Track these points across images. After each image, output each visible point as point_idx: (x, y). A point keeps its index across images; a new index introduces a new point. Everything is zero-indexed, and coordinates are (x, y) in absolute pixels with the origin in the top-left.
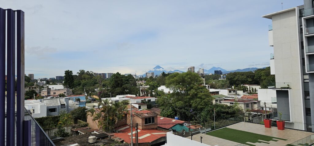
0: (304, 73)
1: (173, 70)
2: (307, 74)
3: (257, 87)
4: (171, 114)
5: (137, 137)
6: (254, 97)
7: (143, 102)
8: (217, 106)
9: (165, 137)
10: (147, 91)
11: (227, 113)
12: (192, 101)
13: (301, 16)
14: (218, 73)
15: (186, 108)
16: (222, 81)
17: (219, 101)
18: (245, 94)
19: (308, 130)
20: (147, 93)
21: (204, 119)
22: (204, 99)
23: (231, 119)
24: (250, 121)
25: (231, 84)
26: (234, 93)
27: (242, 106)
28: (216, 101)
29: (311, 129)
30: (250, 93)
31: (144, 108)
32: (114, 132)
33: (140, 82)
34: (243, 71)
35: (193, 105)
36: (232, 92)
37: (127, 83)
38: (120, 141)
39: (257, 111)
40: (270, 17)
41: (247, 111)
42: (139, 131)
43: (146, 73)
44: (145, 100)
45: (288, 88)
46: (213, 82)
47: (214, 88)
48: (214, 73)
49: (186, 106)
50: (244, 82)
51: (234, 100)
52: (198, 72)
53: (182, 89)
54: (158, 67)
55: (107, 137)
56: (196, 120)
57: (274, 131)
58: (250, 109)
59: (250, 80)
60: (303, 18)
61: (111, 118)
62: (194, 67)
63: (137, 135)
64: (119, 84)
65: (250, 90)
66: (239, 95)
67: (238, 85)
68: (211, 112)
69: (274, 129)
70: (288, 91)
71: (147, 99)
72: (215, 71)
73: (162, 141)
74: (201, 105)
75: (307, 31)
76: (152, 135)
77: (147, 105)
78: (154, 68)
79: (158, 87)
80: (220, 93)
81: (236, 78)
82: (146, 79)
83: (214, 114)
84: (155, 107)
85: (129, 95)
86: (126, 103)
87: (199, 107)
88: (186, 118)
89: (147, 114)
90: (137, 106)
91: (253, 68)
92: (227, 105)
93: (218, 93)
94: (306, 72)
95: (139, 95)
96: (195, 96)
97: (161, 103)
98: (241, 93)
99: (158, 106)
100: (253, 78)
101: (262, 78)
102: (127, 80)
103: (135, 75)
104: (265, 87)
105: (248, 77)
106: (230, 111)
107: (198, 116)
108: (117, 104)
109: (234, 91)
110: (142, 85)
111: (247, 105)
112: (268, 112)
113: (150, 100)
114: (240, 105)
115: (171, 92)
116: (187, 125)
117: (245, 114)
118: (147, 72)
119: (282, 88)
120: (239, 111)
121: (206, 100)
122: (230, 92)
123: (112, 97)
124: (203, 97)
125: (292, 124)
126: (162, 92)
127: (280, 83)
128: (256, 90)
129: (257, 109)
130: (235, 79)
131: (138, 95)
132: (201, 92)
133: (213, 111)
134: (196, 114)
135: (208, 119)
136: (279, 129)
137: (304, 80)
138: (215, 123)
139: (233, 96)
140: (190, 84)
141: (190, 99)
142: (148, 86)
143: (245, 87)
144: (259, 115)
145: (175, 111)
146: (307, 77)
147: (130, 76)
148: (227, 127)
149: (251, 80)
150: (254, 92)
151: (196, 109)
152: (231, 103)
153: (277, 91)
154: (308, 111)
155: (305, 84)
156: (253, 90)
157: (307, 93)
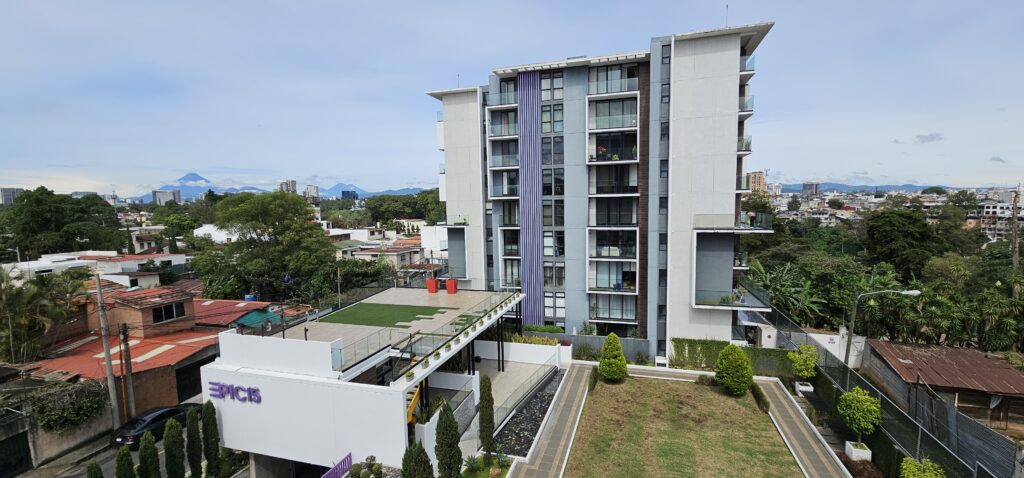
0: (486, 201)
1: (238, 187)
2: (490, 201)
3: (421, 224)
4: (233, 291)
5: (128, 358)
6: (414, 241)
7: (146, 270)
8: (344, 263)
9: (215, 346)
10: (159, 240)
11: (365, 275)
12: (288, 257)
13: (484, 104)
14: (349, 196)
15: (273, 273)
16: (359, 212)
17: (349, 253)
18: (401, 236)
19: (490, 289)
20: (157, 243)
21: (316, 294)
22: (316, 251)
23: (373, 284)
24: (407, 286)
25: (375, 218)
26: (381, 236)
27: (393, 260)
28: (345, 252)
29: (493, 286)
30: (409, 235)
31: (151, 283)
32: (39, 359)
33: (133, 216)
34: (397, 194)
35: (292, 265)
36: (376, 233)
37: (80, 219)
38: (65, 378)
39: (419, 267)
40: (440, 96)
41: (403, 267)
42: (132, 343)
43: (154, 193)
44: (152, 262)
45: (464, 224)
46: (339, 215)
47: (339, 227)
48: (340, 196)
49: (274, 269)
50: (400, 215)
52: (305, 193)
53: (263, 232)
54: (194, 177)
55: (16, 374)
56: (299, 296)
57: (442, 298)
58: (408, 263)
59: (408, 210)
60: (486, 108)
61: (24, 321)
62: (294, 182)
63: (126, 355)
64: (47, 221)
65: (408, 230)
66: (389, 239)
67: (388, 219)
68: (332, 276)
69: (443, 293)
70: (463, 229)
71: (158, 260)
72: (343, 192)
73: (210, 354)
74: (310, 263)
75: (493, 131)
76: (179, 345)
77: (160, 275)
78: (179, 180)
79: (194, 228)
80: (352, 237)
82: (152, 208)
83: (339, 280)
84: (188, 277)
85: (90, 253)
86: (81, 274)
87: (306, 267)
88: (273, 294)
89: (160, 296)
90: (125, 281)
91: (414, 189)
92: (364, 261)
93: (347, 236)
94: (490, 198)
95: (132, 251)
96: (296, 244)
97: (204, 267)
98: (392, 234)
99: (196, 276)
100: (413, 208)
102: (82, 211)
103: (115, 198)
104: (432, 223)
105: (405, 204)
106: (370, 270)
107: (303, 287)
108: (43, 279)
109: (380, 232)
110: (140, 224)
111: (402, 258)
112: (437, 266)
113: (169, 262)
114: (391, 258)
115: (234, 238)
116: (276, 308)
117: (399, 274)
118: (157, 189)
119: (456, 224)
120: (390, 270)
121: (321, 253)
122: (372, 233)
123: (23, 259)
124: (313, 247)
125: (470, 281)
126: (207, 241)
127: (453, 218)
128: (418, 230)
129: (418, 263)
130: (382, 209)
131: (125, 250)
132: (310, 236)
133: (335, 274)
134: (298, 284)
135: (326, 290)
136: (449, 293)
137: (487, 210)
138: (340, 297)
139: (378, 242)
140: (281, 218)
141: (285, 252)
142: (161, 227)
143: (399, 223)
144: (422, 274)
145: (246, 282)
146: (490, 206)
147: (93, 201)
148: (363, 301)
149: (410, 211)
150: (414, 233)
151: (297, 273)
152: (373, 256)
153: (449, 230)
154: (490, 260)
155: (487, 217)
156: (413, 229)
157: (489, 232)
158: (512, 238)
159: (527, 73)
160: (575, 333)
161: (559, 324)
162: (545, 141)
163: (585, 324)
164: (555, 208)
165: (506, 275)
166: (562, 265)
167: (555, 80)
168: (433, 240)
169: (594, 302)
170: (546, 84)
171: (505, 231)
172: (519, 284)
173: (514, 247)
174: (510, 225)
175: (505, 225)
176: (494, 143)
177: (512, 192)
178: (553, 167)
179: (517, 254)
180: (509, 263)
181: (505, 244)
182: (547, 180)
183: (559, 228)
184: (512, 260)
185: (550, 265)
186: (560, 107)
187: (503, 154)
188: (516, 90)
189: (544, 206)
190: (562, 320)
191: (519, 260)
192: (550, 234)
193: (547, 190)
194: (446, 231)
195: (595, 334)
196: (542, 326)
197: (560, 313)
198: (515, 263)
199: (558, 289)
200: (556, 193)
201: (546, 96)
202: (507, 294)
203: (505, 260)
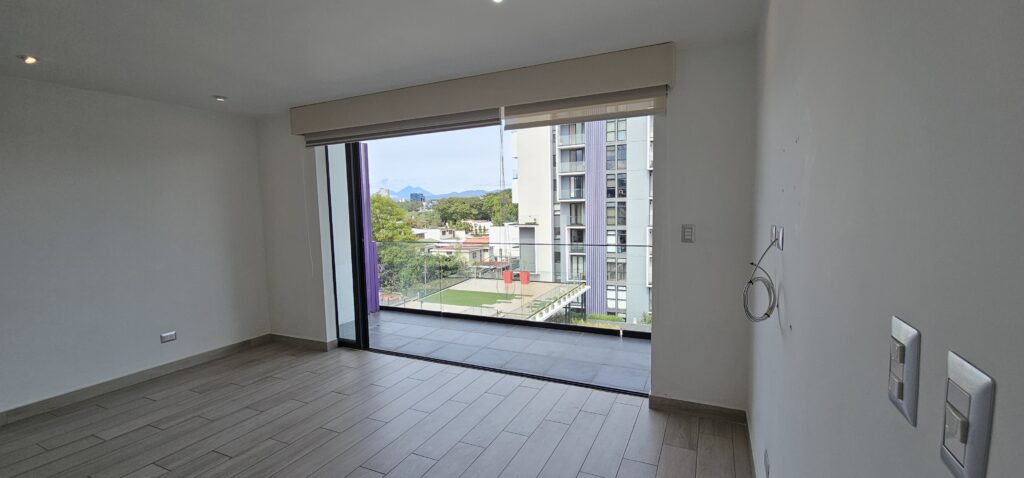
0: (555, 202)
2: (558, 203)
6: (482, 241)
14: (417, 198)
16: (427, 214)
17: (426, 250)
18: (469, 236)
19: (557, 281)
22: (406, 247)
24: (480, 278)
25: (445, 220)
26: (451, 236)
28: (422, 249)
29: (560, 279)
30: (477, 235)
36: (447, 234)
39: (489, 264)
41: (475, 264)
45: (534, 224)
48: (409, 198)
50: (467, 217)
51: (452, 248)
56: (391, 285)
57: (518, 287)
58: (478, 260)
65: (476, 230)
66: (458, 239)
67: (456, 222)
69: (516, 284)
70: (533, 229)
74: (401, 257)
75: (562, 140)
80: (427, 236)
81: (453, 209)
93: (423, 235)
94: (558, 200)
98: (461, 234)
100: (480, 210)
101: (495, 208)
104: (500, 223)
105: (471, 206)
106: (450, 264)
109: (450, 232)
111: (474, 255)
112: (505, 263)
114: (463, 255)
117: (471, 269)
119: (527, 224)
122: (443, 233)
125: (538, 275)
127: (524, 218)
128: (485, 229)
129: (488, 260)
136: (522, 283)
137: (555, 211)
139: (450, 240)
143: (468, 224)
144: (492, 270)
146: (558, 207)
149: (477, 213)
150: (483, 233)
152: (448, 253)
153: (521, 229)
154: (557, 257)
155: (555, 216)
156: (480, 229)
157: (557, 231)
158: (578, 236)
162: (609, 149)
163: (645, 316)
164: (618, 208)
165: (572, 270)
166: (624, 261)
168: (502, 238)
171: (571, 229)
172: (584, 278)
173: (580, 245)
174: (577, 224)
175: (572, 225)
177: (579, 195)
178: (616, 172)
179: (582, 251)
180: (575, 259)
181: (571, 241)
182: (611, 184)
183: (622, 228)
184: (578, 256)
185: (613, 261)
187: (571, 161)
189: (607, 207)
190: (624, 312)
191: (584, 257)
193: (611, 193)
196: (605, 316)
197: (622, 305)
198: (581, 259)
199: (621, 282)
200: (620, 195)
202: (573, 286)
203: (572, 256)
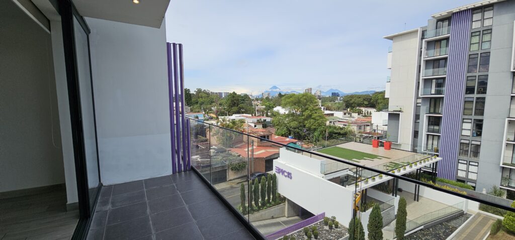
0: (418, 98)
1: (289, 91)
2: (420, 98)
3: (372, 110)
4: (285, 134)
5: (253, 152)
6: (367, 120)
7: (259, 122)
8: (330, 127)
9: (278, 154)
10: (263, 112)
11: (339, 134)
12: (306, 122)
13: (423, 38)
14: (335, 95)
15: (300, 128)
16: (339, 103)
17: (332, 123)
18: (360, 116)
19: (414, 151)
20: (262, 113)
21: (316, 139)
22: (318, 120)
23: (343, 139)
24: (360, 142)
25: (347, 107)
26: (349, 116)
27: (354, 128)
28: (330, 122)
29: (416, 150)
30: (365, 116)
31: (260, 127)
32: (231, 147)
33: (256, 102)
34: (360, 94)
35: (307, 126)
36: (347, 114)
37: (242, 103)
38: (237, 155)
39: (369, 133)
40: (391, 38)
41: (360, 133)
42: (254, 147)
43: (263, 94)
44: (261, 119)
45: (400, 111)
46: (330, 104)
47: (329, 110)
48: (331, 95)
49: (300, 126)
50: (360, 105)
51: (348, 122)
52: (315, 94)
53: (298, 110)
54: (275, 87)
55: (225, 151)
56: (309, 139)
57: (381, 151)
58: (362, 130)
59: (366, 103)
60: (424, 40)
61: (229, 135)
62: (311, 89)
63: (253, 151)
64: (235, 103)
65: (365, 113)
66: (353, 117)
67: (354, 107)
68: (324, 132)
69: (381, 149)
70: (399, 114)
71: (263, 119)
72: (333, 94)
73: (276, 157)
74: (315, 125)
75: (427, 54)
76: (266, 151)
77: (263, 125)
78: (271, 88)
79: (273, 107)
80: (335, 115)
81: (353, 101)
82: (262, 99)
83: (327, 135)
84: (271, 126)
85: (244, 115)
86: (242, 122)
87: (313, 127)
88: (299, 137)
89: (263, 132)
90: (253, 125)
91: (371, 91)
92: (339, 127)
93: (332, 115)
94: (420, 96)
95: (255, 115)
96: (310, 116)
97: (276, 123)
98: (355, 115)
99: (274, 126)
100: (369, 102)
101: (379, 101)
102: (243, 100)
103: (251, 96)
104: (380, 110)
105: (364, 100)
106: (342, 132)
107: (311, 136)
108: (234, 122)
109: (349, 114)
110: (258, 106)
111: (360, 127)
112: (380, 134)
113: (266, 120)
114: (353, 127)
115: (287, 112)
116: (300, 143)
117: (357, 136)
118: (263, 92)
119: (394, 111)
120: (351, 132)
121: (320, 121)
122: (345, 114)
123: (229, 115)
124: (317, 118)
125: (400, 145)
126: (278, 113)
127: (392, 108)
128: (370, 113)
129: (368, 131)
130: (351, 102)
131: (253, 115)
132: (316, 113)
133: (325, 131)
134: (309, 134)
135: (320, 138)
136: (385, 149)
137: (417, 103)
138: (326, 143)
139: (347, 118)
140: (305, 105)
141: (305, 120)
142: (264, 107)
143: (360, 109)
144: (370, 137)
145: (290, 131)
146: (420, 101)
147: (246, 96)
148: (337, 146)
150: (369, 115)
151: (309, 129)
152: (344, 125)
153: (390, 114)
154: (416, 134)
155: (417, 107)
156: (368, 113)
157: (417, 117)
158: (435, 121)
159: (461, 12)
160: (484, 192)
161: (469, 184)
162: (472, 57)
163: (495, 188)
164: (476, 102)
165: (427, 144)
166: (479, 143)
167: (486, 13)
168: (379, 119)
169: (507, 174)
170: (477, 17)
171: (429, 116)
172: (437, 151)
173: (436, 128)
174: (435, 113)
175: (430, 113)
176: (427, 62)
177: (438, 92)
178: (477, 74)
179: (438, 131)
180: (431, 138)
181: (429, 125)
182: (470, 84)
183: (479, 117)
184: (433, 135)
185: (467, 142)
186: (489, 31)
187: (433, 68)
188: (449, 25)
189: (465, 102)
190: (474, 181)
191: (439, 136)
192: (470, 121)
193: (470, 90)
194: (387, 114)
195: (505, 197)
196: (454, 182)
197: (472, 176)
198: (436, 138)
199: (473, 159)
200: (479, 93)
201: (476, 25)
202: (426, 156)
203: (428, 135)
